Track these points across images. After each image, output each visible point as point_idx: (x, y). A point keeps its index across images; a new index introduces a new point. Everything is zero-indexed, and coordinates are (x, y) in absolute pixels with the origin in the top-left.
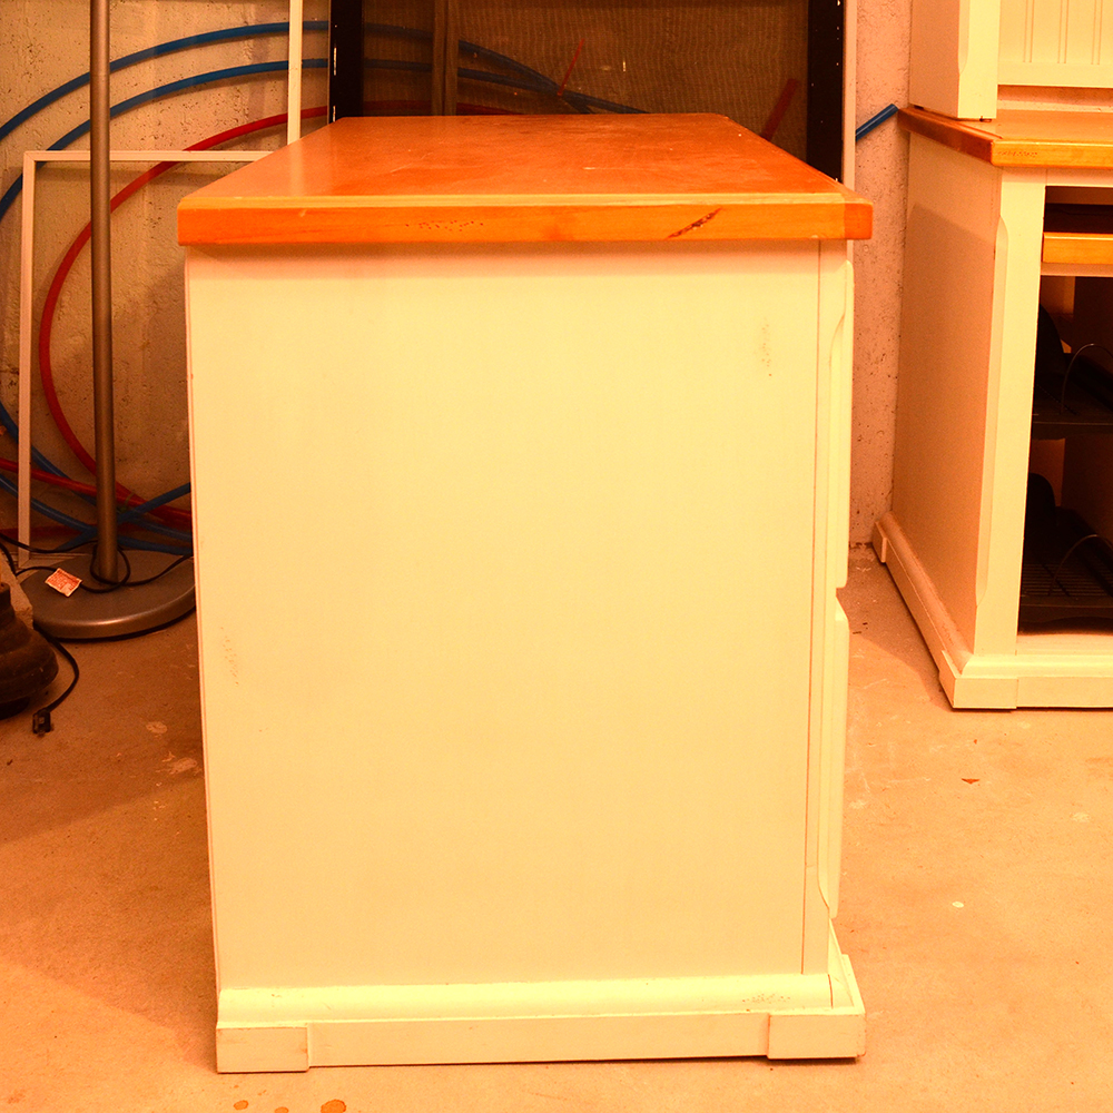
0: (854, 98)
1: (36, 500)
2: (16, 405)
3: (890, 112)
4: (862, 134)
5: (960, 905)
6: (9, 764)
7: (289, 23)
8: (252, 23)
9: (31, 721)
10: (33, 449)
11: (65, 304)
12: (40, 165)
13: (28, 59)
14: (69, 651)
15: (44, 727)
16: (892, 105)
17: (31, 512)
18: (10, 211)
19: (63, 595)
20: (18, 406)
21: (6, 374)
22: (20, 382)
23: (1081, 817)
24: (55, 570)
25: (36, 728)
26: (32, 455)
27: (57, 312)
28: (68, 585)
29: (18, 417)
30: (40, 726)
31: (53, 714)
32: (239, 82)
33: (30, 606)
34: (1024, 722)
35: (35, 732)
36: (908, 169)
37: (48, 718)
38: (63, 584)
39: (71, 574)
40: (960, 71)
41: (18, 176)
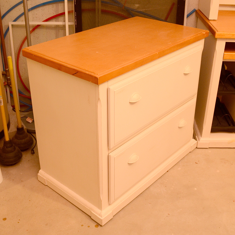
0: (187, 8)
3: (195, 11)
4: (188, 16)
5: (196, 189)
6: (29, 161)
10: (18, 89)
11: (21, 57)
12: (12, 25)
14: (33, 135)
16: (195, 9)
18: (7, 35)
23: (218, 171)
24: (27, 117)
25: (32, 153)
27: (19, 59)
28: (30, 121)
31: (34, 149)
32: (53, 4)
34: (210, 151)
36: (197, 24)
37: (34, 151)
38: (29, 120)
39: (31, 118)
40: (211, 8)
41: (8, 27)
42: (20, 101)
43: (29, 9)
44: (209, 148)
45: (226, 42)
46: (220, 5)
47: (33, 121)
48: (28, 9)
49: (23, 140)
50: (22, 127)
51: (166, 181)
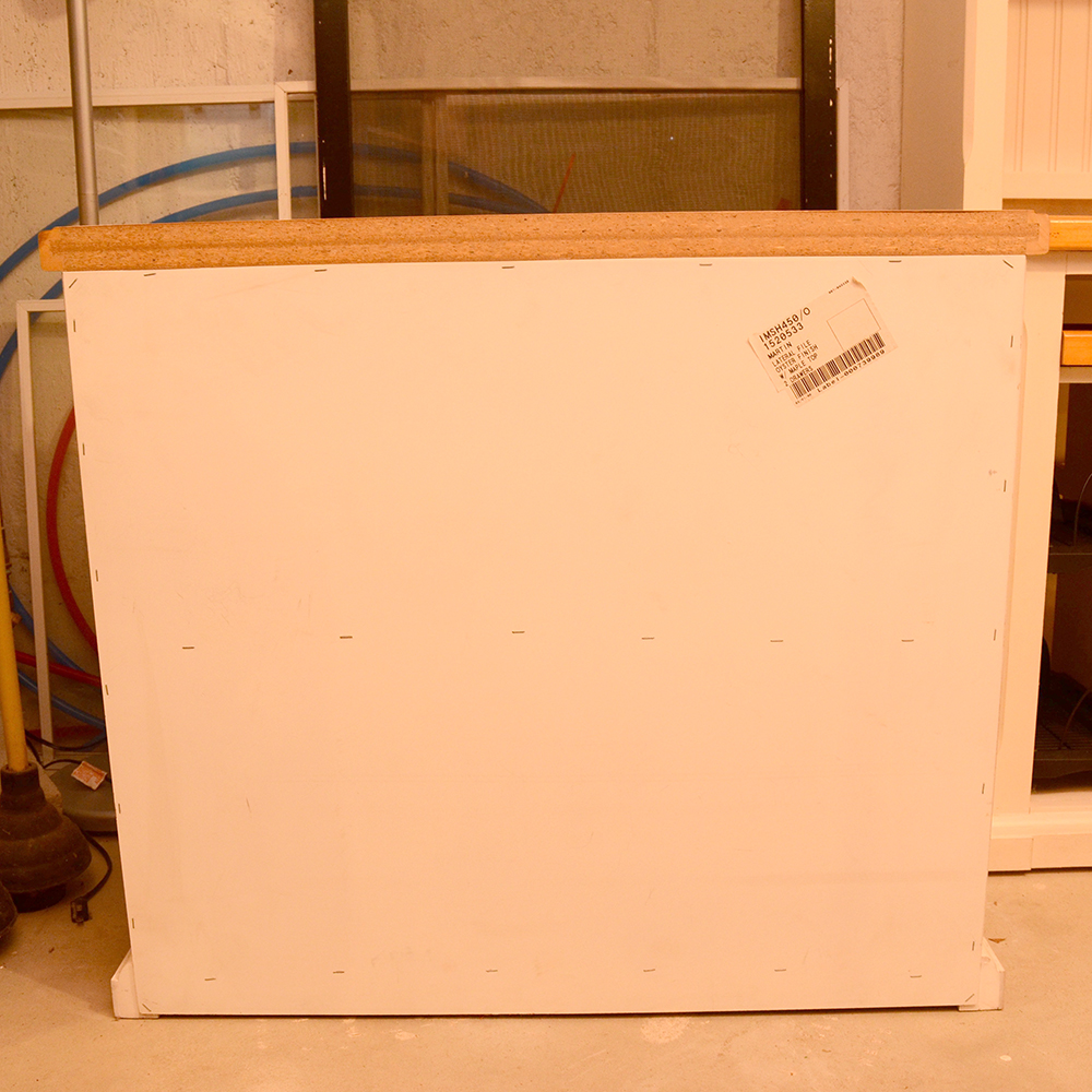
1: (55, 697)
2: (29, 594)
5: (1008, 1058)
6: (51, 952)
7: (274, 146)
8: (237, 146)
9: (69, 910)
10: (49, 641)
12: (34, 317)
13: (13, 194)
14: (101, 844)
15: (83, 916)
17: (52, 710)
18: (7, 373)
19: (90, 788)
20: (31, 594)
21: (17, 560)
22: (31, 568)
24: (79, 763)
25: (75, 916)
26: (49, 649)
28: (94, 779)
29: (31, 607)
30: (79, 914)
31: (91, 904)
33: (58, 792)
34: (1042, 883)
35: (74, 921)
37: (85, 907)
38: (87, 776)
39: (96, 766)
40: (965, 161)
41: (13, 331)
42: (52, 703)
43: (101, 195)
44: (1034, 871)
45: (1068, 277)
46: (1004, 200)
47: (108, 779)
48: (100, 192)
49: (32, 840)
50: (30, 769)
51: (828, 1028)
